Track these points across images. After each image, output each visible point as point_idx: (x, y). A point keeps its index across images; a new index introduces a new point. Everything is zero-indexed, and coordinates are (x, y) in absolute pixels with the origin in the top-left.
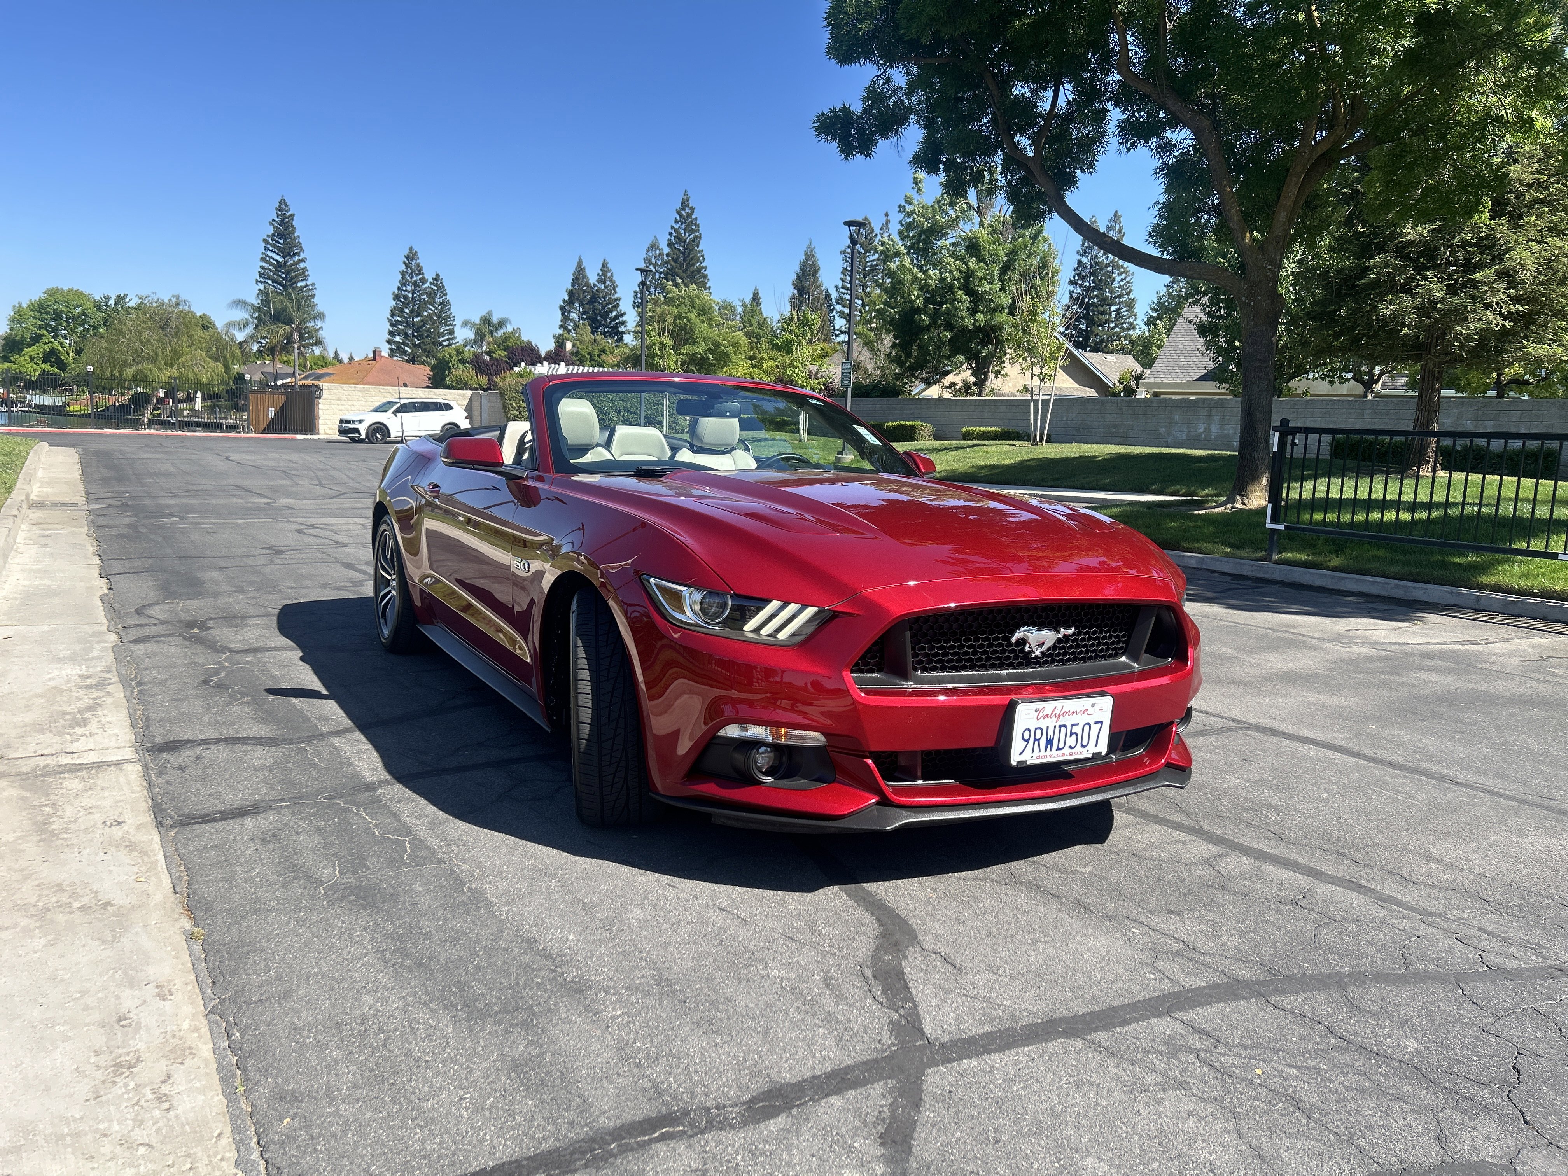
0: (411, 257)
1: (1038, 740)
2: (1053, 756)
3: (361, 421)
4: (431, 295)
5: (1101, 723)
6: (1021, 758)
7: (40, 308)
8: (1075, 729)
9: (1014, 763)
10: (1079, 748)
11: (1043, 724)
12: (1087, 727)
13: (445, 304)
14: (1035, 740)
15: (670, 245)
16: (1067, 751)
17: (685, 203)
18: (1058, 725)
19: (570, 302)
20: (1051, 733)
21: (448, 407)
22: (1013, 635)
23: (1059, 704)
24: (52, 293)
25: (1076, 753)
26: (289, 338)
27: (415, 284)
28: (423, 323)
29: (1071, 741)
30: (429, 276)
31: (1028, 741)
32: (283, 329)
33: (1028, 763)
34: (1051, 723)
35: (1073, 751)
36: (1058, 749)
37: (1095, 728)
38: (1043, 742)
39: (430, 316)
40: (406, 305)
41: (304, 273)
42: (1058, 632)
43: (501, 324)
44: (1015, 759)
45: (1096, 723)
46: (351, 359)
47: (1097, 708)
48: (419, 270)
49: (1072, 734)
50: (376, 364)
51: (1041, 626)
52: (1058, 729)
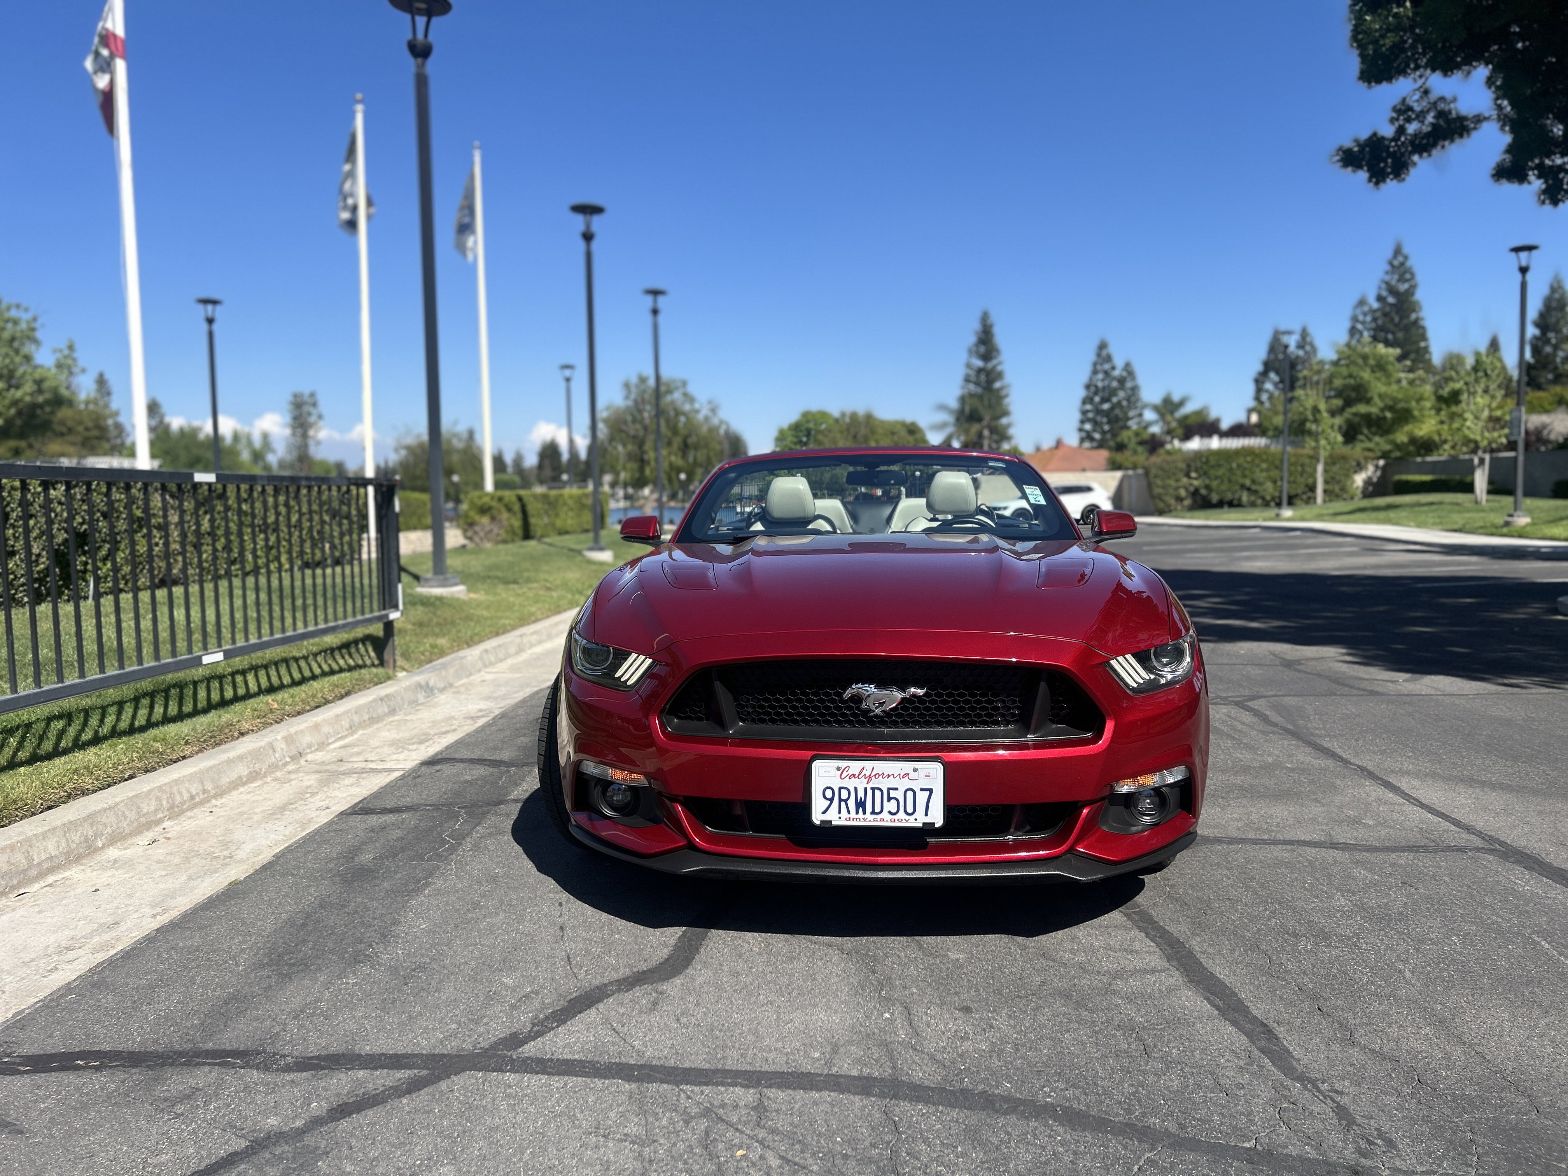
0: (1103, 346)
1: (846, 801)
2: (867, 820)
3: (1005, 508)
4: (1122, 381)
5: (931, 791)
6: (826, 817)
7: (796, 427)
8: (893, 794)
9: (818, 823)
10: (901, 814)
11: (851, 784)
12: (910, 794)
13: (1135, 389)
14: (841, 800)
15: (1380, 298)
16: (885, 815)
17: (1398, 251)
18: (869, 786)
19: (1264, 374)
20: (861, 794)
21: (1089, 489)
22: (845, 690)
23: (868, 765)
24: (806, 415)
25: (900, 820)
26: (980, 435)
27: (1106, 373)
28: (1112, 409)
29: (891, 806)
30: (1119, 362)
31: (831, 800)
32: (975, 428)
33: (834, 823)
34: (861, 784)
35: (896, 817)
36: (873, 813)
37: (922, 797)
38: (852, 803)
39: (1119, 403)
40: (1096, 393)
41: (1000, 376)
42: (904, 691)
43: (1181, 404)
44: (817, 817)
45: (922, 789)
46: (1038, 449)
47: (921, 773)
48: (1109, 358)
49: (889, 799)
50: (1060, 452)
51: (882, 684)
52: (869, 792)
